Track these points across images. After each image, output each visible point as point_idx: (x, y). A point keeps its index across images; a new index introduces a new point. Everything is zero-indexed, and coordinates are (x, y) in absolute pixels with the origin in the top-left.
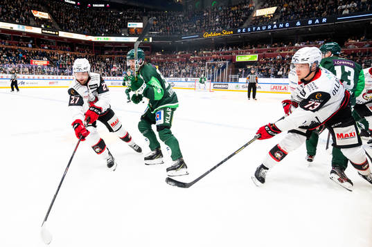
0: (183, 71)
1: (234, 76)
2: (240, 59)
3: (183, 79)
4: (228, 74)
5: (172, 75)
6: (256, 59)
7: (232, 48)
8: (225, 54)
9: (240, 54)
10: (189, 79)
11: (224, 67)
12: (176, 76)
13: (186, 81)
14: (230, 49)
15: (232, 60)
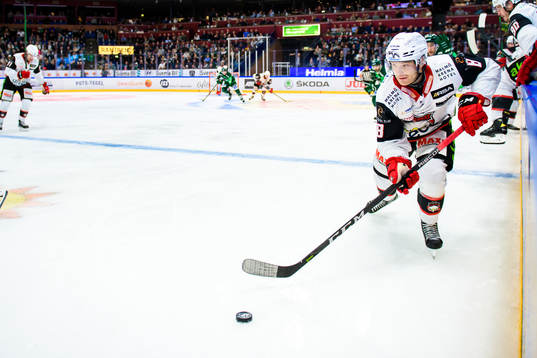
0: (186, 55)
1: (281, 65)
2: (289, 32)
3: (186, 72)
4: (271, 61)
5: (162, 65)
6: (317, 33)
7: (276, 13)
8: (263, 22)
9: (290, 23)
10: (197, 72)
11: (262, 47)
12: (171, 66)
13: (192, 75)
14: (272, 13)
15: (276, 34)
